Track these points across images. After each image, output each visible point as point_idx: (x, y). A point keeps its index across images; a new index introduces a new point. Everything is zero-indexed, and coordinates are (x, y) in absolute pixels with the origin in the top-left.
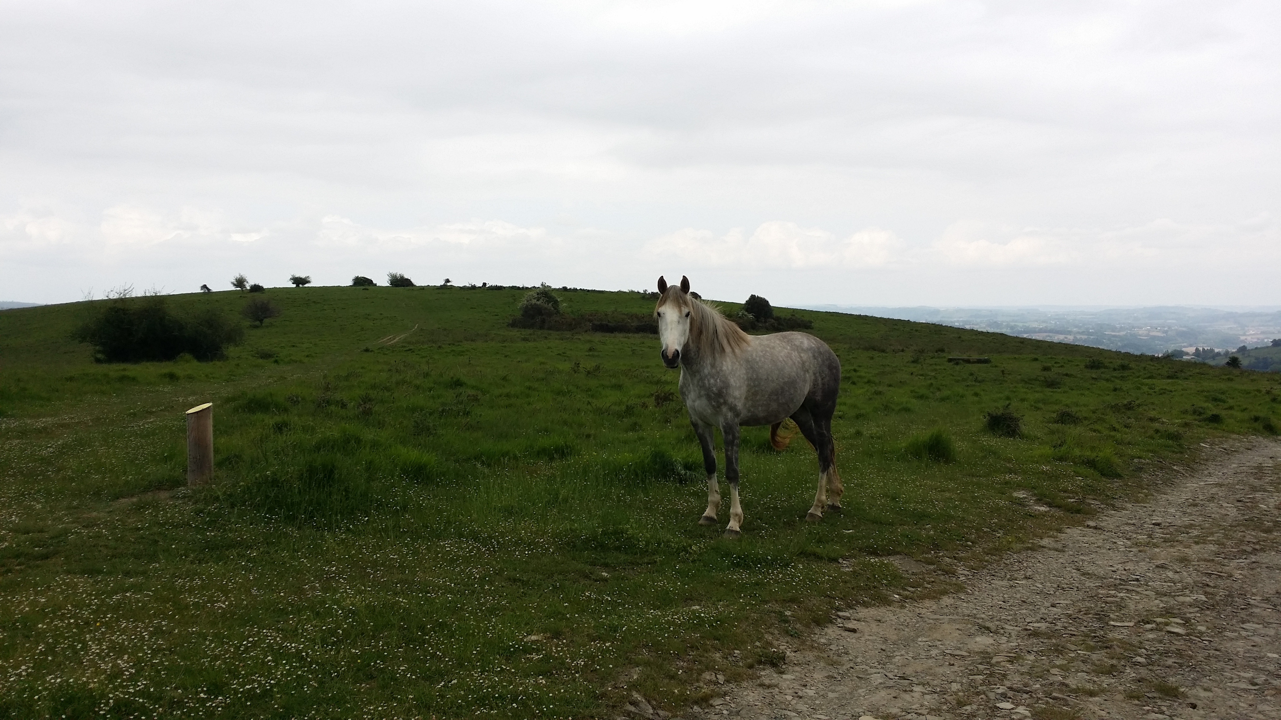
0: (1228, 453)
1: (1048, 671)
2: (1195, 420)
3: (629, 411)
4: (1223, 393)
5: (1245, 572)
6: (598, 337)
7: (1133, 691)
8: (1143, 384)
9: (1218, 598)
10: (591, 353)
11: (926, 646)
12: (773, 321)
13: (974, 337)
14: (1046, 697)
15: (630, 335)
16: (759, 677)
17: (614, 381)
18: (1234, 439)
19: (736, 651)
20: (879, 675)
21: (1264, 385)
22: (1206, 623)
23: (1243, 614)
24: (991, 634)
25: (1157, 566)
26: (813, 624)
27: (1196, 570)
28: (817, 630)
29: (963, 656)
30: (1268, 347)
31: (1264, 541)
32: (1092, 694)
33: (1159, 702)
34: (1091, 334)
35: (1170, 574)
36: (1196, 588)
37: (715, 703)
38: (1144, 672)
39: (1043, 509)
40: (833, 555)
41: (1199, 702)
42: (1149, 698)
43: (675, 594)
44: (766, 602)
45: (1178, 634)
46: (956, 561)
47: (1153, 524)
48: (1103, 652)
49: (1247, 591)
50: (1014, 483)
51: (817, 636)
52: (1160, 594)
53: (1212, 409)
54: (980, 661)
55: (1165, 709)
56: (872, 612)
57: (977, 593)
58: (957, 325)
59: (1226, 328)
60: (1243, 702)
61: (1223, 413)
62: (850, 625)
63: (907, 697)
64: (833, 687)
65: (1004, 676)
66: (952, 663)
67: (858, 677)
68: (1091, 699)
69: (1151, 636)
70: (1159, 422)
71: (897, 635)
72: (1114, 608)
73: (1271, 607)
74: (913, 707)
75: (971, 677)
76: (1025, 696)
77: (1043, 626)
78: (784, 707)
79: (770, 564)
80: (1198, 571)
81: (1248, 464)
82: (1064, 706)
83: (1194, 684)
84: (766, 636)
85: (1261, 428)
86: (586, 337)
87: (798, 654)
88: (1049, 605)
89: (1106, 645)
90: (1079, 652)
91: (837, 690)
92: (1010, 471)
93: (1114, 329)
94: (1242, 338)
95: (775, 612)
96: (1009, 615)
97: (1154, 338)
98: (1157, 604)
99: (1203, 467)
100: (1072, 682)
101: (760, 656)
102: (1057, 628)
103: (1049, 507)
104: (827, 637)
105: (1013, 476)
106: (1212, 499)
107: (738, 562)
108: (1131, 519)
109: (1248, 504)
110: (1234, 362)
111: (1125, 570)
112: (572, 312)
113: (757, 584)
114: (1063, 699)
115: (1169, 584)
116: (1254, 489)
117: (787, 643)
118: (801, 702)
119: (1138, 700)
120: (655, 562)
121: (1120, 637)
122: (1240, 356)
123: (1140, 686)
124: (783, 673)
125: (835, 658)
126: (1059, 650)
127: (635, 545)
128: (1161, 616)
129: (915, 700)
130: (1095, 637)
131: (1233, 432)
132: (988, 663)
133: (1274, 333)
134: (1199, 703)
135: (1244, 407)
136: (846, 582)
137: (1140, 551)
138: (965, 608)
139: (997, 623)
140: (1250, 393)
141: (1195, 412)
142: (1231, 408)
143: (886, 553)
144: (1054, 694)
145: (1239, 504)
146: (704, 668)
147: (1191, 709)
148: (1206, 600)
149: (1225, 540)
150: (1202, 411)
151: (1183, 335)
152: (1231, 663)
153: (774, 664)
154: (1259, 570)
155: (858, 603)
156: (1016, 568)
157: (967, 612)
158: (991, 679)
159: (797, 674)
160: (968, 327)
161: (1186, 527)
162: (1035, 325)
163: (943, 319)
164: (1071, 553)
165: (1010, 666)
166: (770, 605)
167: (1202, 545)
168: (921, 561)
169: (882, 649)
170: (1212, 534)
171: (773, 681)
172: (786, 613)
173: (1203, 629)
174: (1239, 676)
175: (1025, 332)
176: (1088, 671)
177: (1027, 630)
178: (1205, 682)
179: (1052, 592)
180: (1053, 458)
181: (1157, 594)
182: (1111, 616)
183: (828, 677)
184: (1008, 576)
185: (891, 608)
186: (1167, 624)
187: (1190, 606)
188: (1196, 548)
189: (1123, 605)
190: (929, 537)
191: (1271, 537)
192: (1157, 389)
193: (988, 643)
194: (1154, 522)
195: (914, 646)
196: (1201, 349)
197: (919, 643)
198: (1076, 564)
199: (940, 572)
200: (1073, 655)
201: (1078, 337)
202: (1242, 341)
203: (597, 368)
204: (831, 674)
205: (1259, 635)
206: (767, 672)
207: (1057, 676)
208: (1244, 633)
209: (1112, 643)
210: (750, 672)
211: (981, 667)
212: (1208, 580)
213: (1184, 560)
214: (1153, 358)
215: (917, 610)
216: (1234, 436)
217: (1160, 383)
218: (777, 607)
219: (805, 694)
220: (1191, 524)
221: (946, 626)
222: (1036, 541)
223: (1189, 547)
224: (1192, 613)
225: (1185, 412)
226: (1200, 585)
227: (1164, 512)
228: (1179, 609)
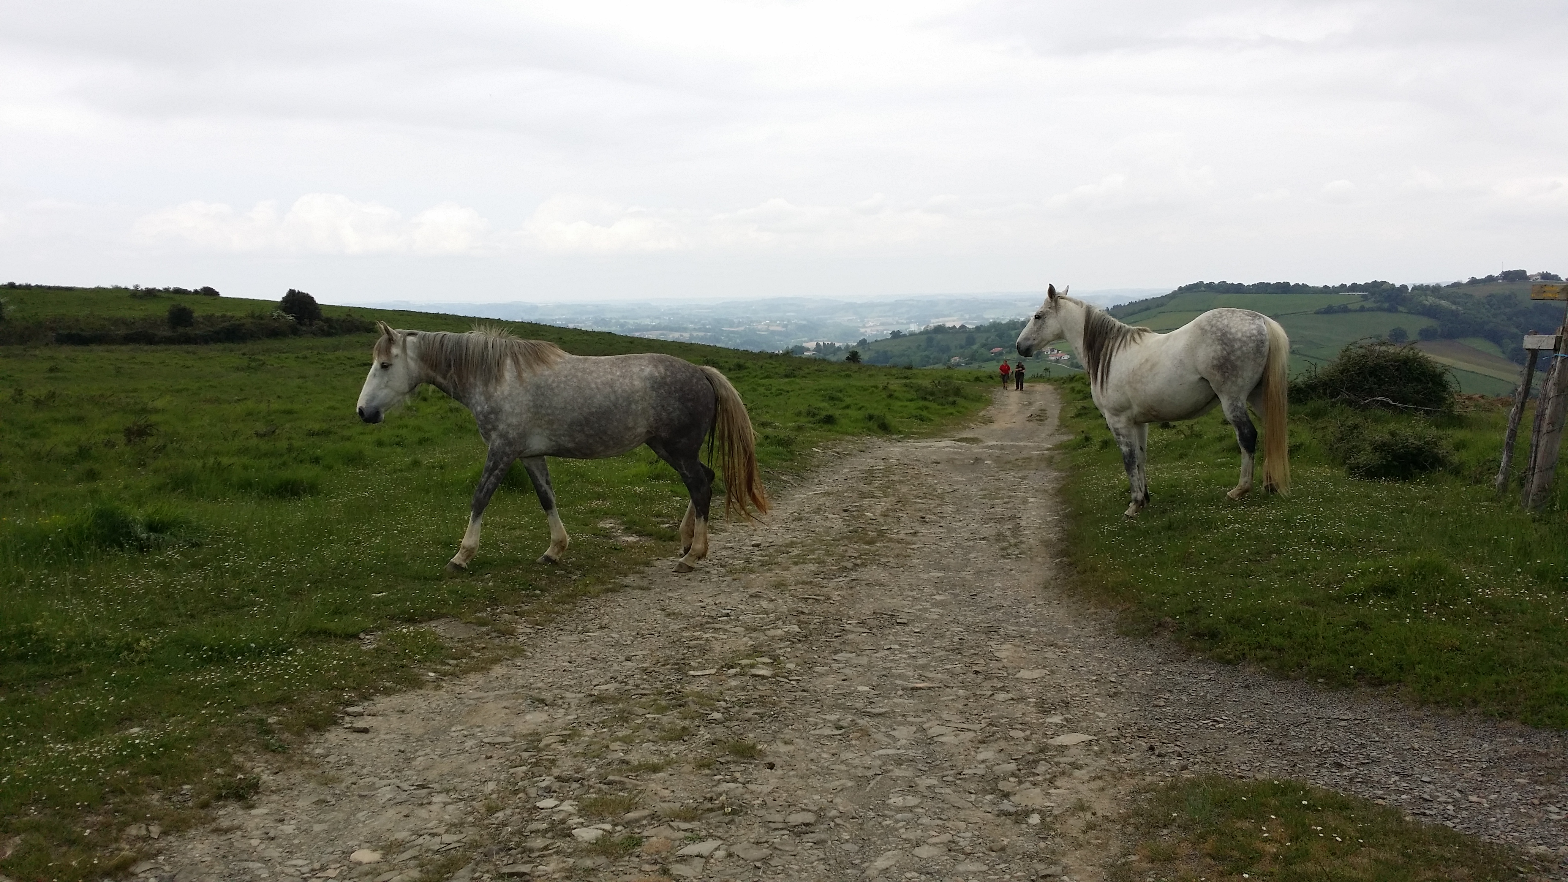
0: (840, 456)
1: (607, 747)
2: (810, 422)
3: (83, 453)
4: (841, 391)
5: (842, 593)
6: (65, 352)
7: (703, 758)
8: (759, 385)
9: (812, 627)
10: (52, 375)
11: (460, 737)
12: (321, 323)
13: (577, 337)
14: (600, 783)
15: (114, 347)
16: (214, 820)
17: (73, 411)
18: (848, 441)
19: (185, 787)
20: (388, 788)
21: (881, 381)
22: (796, 659)
23: (836, 643)
24: (546, 708)
25: (751, 596)
26: (308, 730)
27: (792, 595)
28: (313, 738)
29: (505, 744)
30: (887, 339)
31: (866, 554)
32: (655, 769)
33: (733, 767)
34: (708, 330)
35: (764, 604)
36: (790, 618)
37: (138, 870)
38: (720, 731)
39: (632, 539)
40: (351, 630)
41: (778, 759)
42: (721, 763)
43: (103, 715)
44: (242, 708)
45: (763, 677)
46: (517, 617)
47: (753, 546)
48: (675, 712)
49: (844, 614)
50: (600, 511)
51: (312, 746)
52: (750, 629)
53: (827, 409)
54: (524, 747)
55: (738, 775)
56: (396, 700)
57: (538, 655)
58: (559, 323)
59: (846, 319)
60: (826, 752)
61: (837, 413)
62: (360, 724)
63: (423, 813)
64: (322, 817)
65: (553, 762)
66: (489, 755)
67: (360, 796)
68: (654, 776)
69: (734, 683)
70: (771, 427)
71: (425, 727)
72: (696, 654)
73: (867, 630)
74: (429, 825)
75: (512, 771)
76: (575, 785)
77: (611, 687)
78: (245, 857)
79: (258, 654)
80: (795, 597)
81: (860, 468)
82: (620, 790)
83: (774, 737)
84: (235, 757)
85: (875, 427)
86: (47, 352)
87: (280, 777)
88: (623, 658)
89: (679, 702)
90: (647, 716)
91: (326, 819)
92: (599, 497)
93: (732, 324)
94: (862, 330)
95: (253, 721)
96: (573, 679)
97: (773, 333)
98: (745, 642)
99: (814, 474)
100: (635, 758)
101: (219, 788)
102: (627, 687)
103: (640, 536)
104: (326, 745)
105: (600, 502)
106: (818, 511)
107: (209, 657)
108: (729, 542)
109: (855, 513)
110: (854, 357)
111: (715, 604)
112: (24, 318)
113: (232, 684)
114: (620, 782)
115: (761, 616)
116: (862, 495)
117: (266, 762)
118: (273, 844)
119: (709, 769)
120: (81, 671)
121: (699, 689)
122: (860, 351)
123: (713, 750)
124: (252, 807)
125: (333, 773)
126: (624, 718)
127: (50, 650)
128: (748, 656)
129: (433, 815)
130: (669, 693)
131: (847, 434)
132: (535, 748)
133: (892, 324)
134: (778, 762)
135: (860, 405)
136: (363, 665)
137: (734, 580)
138: (519, 678)
139: (556, 692)
140: (867, 390)
141: (808, 414)
142: (848, 407)
143: (426, 618)
144: (611, 778)
145: (845, 514)
146: (130, 819)
147: (769, 771)
148: (799, 630)
149: (826, 558)
150: (817, 412)
151: (801, 328)
152: (818, 705)
153: (240, 796)
154: (858, 588)
155: (377, 691)
156: (591, 616)
157: (521, 682)
158: (535, 770)
159: (273, 805)
160: (571, 326)
161: (787, 546)
162: (647, 322)
163: (542, 317)
164: (658, 590)
165: (561, 748)
166: (249, 711)
167: (801, 566)
168: (471, 623)
169: (400, 751)
170: (813, 551)
171: (235, 822)
172: (270, 720)
173: (791, 666)
174: (823, 719)
175: (637, 330)
176: (655, 739)
177: (591, 695)
178: (788, 733)
179: (629, 642)
180: (649, 477)
181: (747, 629)
182: (693, 663)
183: (316, 803)
184: (580, 628)
185: (422, 692)
186: (752, 666)
187: (781, 640)
188: (795, 569)
189: (708, 648)
190: (485, 590)
191: (874, 548)
192: (774, 390)
193: (540, 720)
194: (753, 543)
195: (445, 739)
196: (821, 343)
197: (452, 734)
198: (662, 603)
199: (494, 635)
200: (639, 721)
201: (695, 334)
202: (863, 334)
203: (52, 396)
204: (322, 797)
205: (851, 666)
206: (230, 809)
207: (617, 751)
208: (835, 666)
209: (687, 699)
210: (203, 813)
211: (525, 755)
212: (804, 606)
213: (780, 586)
214: (772, 356)
215: (457, 690)
216: (850, 438)
217: (779, 383)
218: (258, 714)
219: (280, 833)
220: (792, 542)
221: (491, 706)
222: (619, 580)
223: (787, 569)
224: (782, 649)
225: (799, 414)
226: (795, 613)
227: (766, 530)
228: (769, 645)
